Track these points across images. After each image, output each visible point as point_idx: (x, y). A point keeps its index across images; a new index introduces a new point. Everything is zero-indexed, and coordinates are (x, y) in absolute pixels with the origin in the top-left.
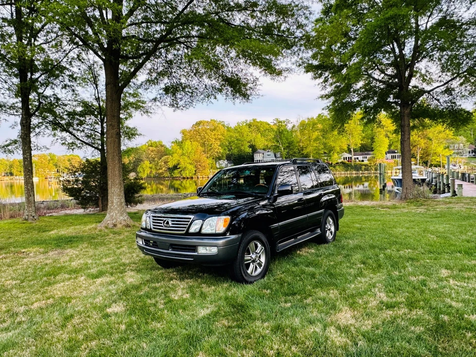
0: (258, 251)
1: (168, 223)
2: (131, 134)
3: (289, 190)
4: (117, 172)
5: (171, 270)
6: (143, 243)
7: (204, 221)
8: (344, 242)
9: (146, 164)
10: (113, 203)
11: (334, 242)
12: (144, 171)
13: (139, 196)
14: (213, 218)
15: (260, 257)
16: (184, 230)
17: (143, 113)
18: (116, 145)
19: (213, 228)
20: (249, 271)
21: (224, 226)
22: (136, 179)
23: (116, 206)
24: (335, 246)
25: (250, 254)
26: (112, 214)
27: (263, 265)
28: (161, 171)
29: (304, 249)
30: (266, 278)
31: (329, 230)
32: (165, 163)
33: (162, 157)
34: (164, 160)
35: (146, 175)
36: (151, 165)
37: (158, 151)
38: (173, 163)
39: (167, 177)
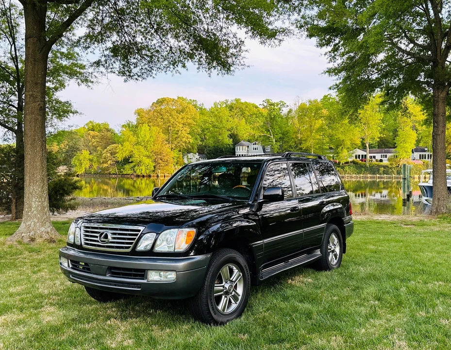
0: (234, 278)
1: (106, 237)
2: (63, 110)
3: (278, 195)
4: (38, 164)
5: (109, 305)
6: (69, 266)
7: (158, 234)
8: (352, 269)
9: (85, 154)
10: (30, 207)
11: (339, 269)
12: (81, 164)
13: (71, 199)
14: (172, 230)
15: (236, 287)
16: (129, 247)
17: (80, 82)
18: (39, 125)
19: (171, 245)
20: (220, 307)
21: (186, 243)
22: (68, 174)
23: (35, 212)
24: (341, 274)
25: (222, 283)
26: (29, 223)
27: (240, 298)
28: (105, 165)
29: (297, 278)
30: (243, 317)
31: (333, 251)
32: (111, 154)
33: (108, 145)
34: (110, 150)
35: (84, 170)
36: (91, 157)
37: (102, 138)
38: (123, 154)
39: (114, 174)
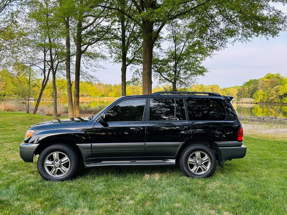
9: (261, 91)
12: (258, 97)
28: (272, 98)
32: (276, 91)
33: (275, 86)
34: (275, 89)
35: (259, 101)
36: (264, 93)
37: (272, 82)
38: (283, 91)
39: (277, 103)
